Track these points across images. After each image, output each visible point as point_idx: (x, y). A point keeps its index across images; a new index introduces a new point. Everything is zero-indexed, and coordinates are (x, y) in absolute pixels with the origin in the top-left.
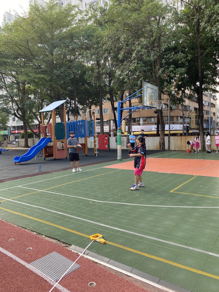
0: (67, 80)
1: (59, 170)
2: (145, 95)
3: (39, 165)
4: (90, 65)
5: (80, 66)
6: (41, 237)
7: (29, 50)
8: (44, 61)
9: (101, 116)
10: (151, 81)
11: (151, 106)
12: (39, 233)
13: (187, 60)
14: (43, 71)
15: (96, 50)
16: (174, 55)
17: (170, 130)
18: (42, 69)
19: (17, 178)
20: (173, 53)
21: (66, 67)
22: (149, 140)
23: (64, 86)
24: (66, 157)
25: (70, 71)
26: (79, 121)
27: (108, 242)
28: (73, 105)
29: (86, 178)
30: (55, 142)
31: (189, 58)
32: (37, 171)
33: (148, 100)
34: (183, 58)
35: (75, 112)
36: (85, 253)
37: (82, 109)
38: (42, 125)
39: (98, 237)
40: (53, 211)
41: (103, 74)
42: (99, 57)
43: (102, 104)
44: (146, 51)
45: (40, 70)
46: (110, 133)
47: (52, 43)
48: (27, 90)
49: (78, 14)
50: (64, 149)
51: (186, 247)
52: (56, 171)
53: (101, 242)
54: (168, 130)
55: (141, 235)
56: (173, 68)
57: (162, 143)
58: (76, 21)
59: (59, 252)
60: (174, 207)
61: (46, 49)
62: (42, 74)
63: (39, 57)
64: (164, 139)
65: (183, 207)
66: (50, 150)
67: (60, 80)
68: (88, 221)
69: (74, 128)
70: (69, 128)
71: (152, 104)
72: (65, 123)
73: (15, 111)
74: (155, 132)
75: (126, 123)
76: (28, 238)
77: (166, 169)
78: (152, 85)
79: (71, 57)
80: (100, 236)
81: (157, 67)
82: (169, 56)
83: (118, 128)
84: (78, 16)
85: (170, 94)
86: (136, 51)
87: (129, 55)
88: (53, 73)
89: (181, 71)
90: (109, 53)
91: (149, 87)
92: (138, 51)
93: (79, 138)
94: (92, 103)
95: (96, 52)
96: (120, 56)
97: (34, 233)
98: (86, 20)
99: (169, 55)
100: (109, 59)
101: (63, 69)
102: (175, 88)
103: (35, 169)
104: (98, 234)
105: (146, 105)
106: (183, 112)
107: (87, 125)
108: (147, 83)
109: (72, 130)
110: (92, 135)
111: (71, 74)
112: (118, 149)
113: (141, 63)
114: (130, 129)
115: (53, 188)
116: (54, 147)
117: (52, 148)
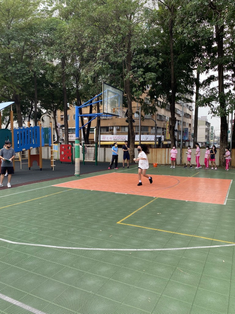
0: (24, 79)
5: (40, 63)
9: (66, 123)
10: (118, 85)
13: (158, 64)
15: (58, 46)
16: (144, 58)
17: (141, 141)
20: (143, 55)
21: (24, 64)
23: (21, 86)
25: (28, 69)
31: (160, 62)
33: (109, 105)
34: (153, 62)
42: (62, 55)
44: (112, 50)
47: (7, 34)
49: (41, 4)
54: (138, 141)
56: (142, 72)
57: (132, 156)
58: (38, 12)
64: (134, 151)
67: (16, 79)
69: (24, 136)
71: (114, 111)
77: (125, 188)
78: (114, 89)
79: (31, 53)
81: (126, 70)
82: (138, 58)
83: (76, 138)
84: (40, 6)
85: (141, 102)
86: (101, 50)
88: (8, 70)
89: (151, 75)
90: (73, 50)
91: (111, 91)
92: (104, 50)
94: (57, 108)
96: (85, 55)
98: (50, 11)
101: (19, 66)
102: (147, 95)
105: (106, 112)
106: (155, 122)
107: (42, 133)
108: (107, 85)
109: (21, 138)
110: (48, 144)
111: (30, 73)
112: (76, 163)
113: (107, 63)
114: (98, 138)
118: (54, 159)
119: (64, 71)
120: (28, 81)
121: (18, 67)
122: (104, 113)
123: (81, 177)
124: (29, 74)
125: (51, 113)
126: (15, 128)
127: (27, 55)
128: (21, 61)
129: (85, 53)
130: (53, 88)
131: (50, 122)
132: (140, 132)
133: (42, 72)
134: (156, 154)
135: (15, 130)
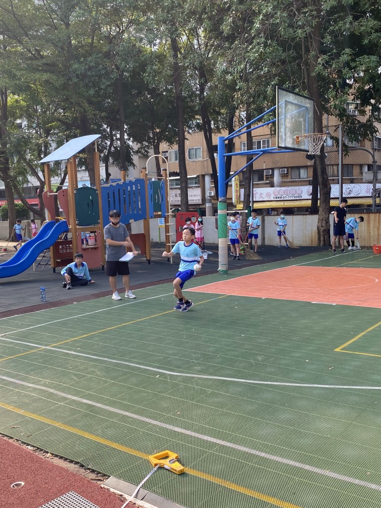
0: (103, 87)
1: (86, 298)
2: (282, 121)
3: (42, 286)
4: (155, 49)
5: (132, 51)
6: (43, 457)
7: (14, 14)
8: (48, 41)
9: (182, 167)
10: (297, 86)
11: (296, 147)
12: (38, 448)
14: (47, 64)
15: (168, 12)
16: (351, 23)
18: (44, 61)
20: (350, 18)
21: (101, 55)
22: (293, 223)
24: (103, 266)
25: (108, 64)
26: (130, 181)
27: (188, 470)
28: (119, 142)
29: (147, 317)
30: (76, 234)
32: (36, 300)
33: (288, 134)
34: (373, 31)
35: (123, 158)
36: (139, 495)
37: (137, 152)
38: (46, 192)
39: (167, 457)
40: (69, 396)
41: (185, 68)
42: (176, 30)
43: (184, 138)
44: (285, 14)
45: (40, 63)
46: (204, 207)
48: (12, 107)
50: (97, 248)
51: (362, 483)
52: (78, 300)
53: (173, 469)
54: (338, 198)
55: (263, 455)
56: (350, 55)
57: (324, 231)
59: (83, 493)
60: (342, 387)
61: (53, 11)
62: (46, 71)
63: (38, 30)
64: (327, 222)
65: (361, 388)
66: (66, 249)
68: (147, 420)
69: (119, 199)
70: (109, 198)
71: (298, 142)
72: (99, 187)
74: (309, 203)
75: (240, 182)
76: (15, 459)
77: (329, 294)
78: (297, 96)
79: (110, 29)
80: (173, 456)
81: (312, 53)
82: (340, 27)
83: (219, 200)
85: (342, 114)
86: (261, 17)
87: (246, 25)
88: (71, 70)
89: (369, 62)
90: (200, 21)
91: (292, 103)
92: (267, 16)
93: (131, 221)
94: (160, 138)
95: (168, 17)
96: (226, 28)
97: (29, 447)
99: (341, 23)
100: (201, 32)
101: (92, 60)
102: (353, 100)
103: (31, 295)
104: (167, 451)
105: (283, 145)
106: (373, 157)
108: (285, 92)
109: (114, 204)
110: (160, 213)
111: (112, 72)
112: (220, 248)
113: (275, 43)
114: (249, 196)
115: (71, 341)
116: (74, 242)
117: (71, 245)
121: (91, 62)
122: (279, 147)
123: (230, 274)
124: (112, 76)
132: (342, 178)
134: (377, 225)
135: (104, 189)
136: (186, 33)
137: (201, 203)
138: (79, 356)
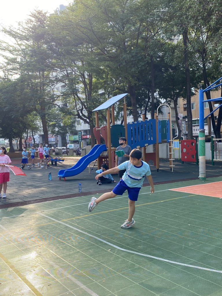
0: (140, 66)
7: (93, 31)
19: (46, 200)
21: (139, 49)
23: (136, 75)
30: (110, 152)
32: (76, 191)
35: (153, 108)
38: (96, 128)
47: (121, 19)
66: (107, 161)
67: (131, 67)
69: (139, 131)
70: (132, 131)
72: (126, 124)
73: (79, 111)
88: (122, 58)
93: (146, 145)
96: (212, 23)
107: (158, 127)
109: (135, 134)
110: (166, 140)
111: (146, 57)
112: (200, 162)
115: (75, 219)
116: (109, 157)
117: (108, 159)
118: (173, 159)
119: (186, 48)
120: (143, 68)
121: (133, 53)
123: (207, 180)
124: (145, 60)
125: (170, 102)
126: (129, 123)
127: (142, 38)
128: (137, 45)
129: (213, 21)
130: (173, 72)
131: (168, 113)
133: (161, 54)
135: (129, 125)
136: (194, 32)
137: (208, 135)
138: (73, 229)
